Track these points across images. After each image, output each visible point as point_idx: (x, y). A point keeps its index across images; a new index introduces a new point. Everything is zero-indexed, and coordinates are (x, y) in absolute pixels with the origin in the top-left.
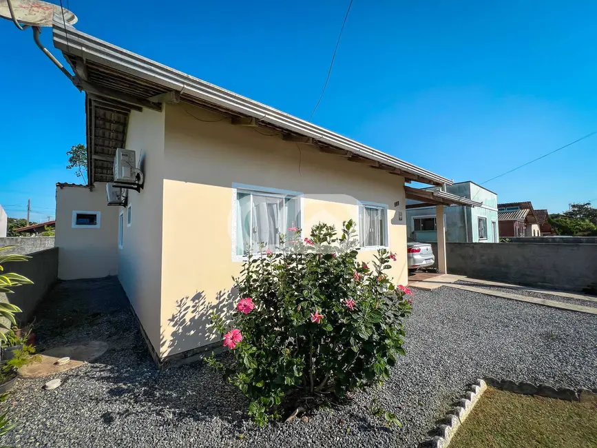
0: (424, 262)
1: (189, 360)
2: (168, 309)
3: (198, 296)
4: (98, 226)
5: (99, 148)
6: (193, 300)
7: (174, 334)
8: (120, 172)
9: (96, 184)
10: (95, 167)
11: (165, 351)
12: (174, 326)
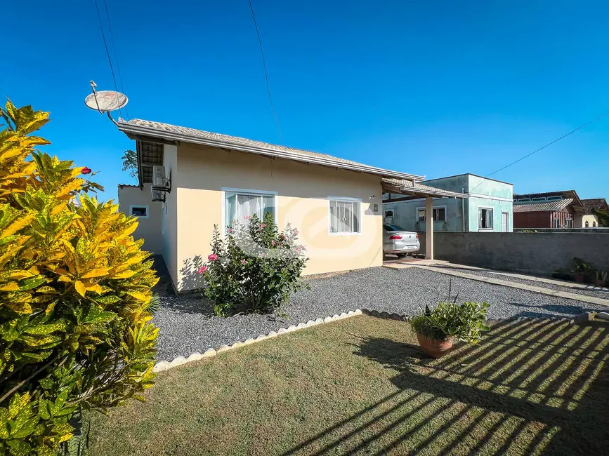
0: (406, 248)
1: (195, 295)
2: (180, 265)
3: (197, 259)
4: (147, 217)
5: (145, 158)
6: (194, 261)
7: (183, 279)
8: (157, 181)
9: (145, 185)
10: (144, 172)
11: (179, 288)
12: (183, 274)
